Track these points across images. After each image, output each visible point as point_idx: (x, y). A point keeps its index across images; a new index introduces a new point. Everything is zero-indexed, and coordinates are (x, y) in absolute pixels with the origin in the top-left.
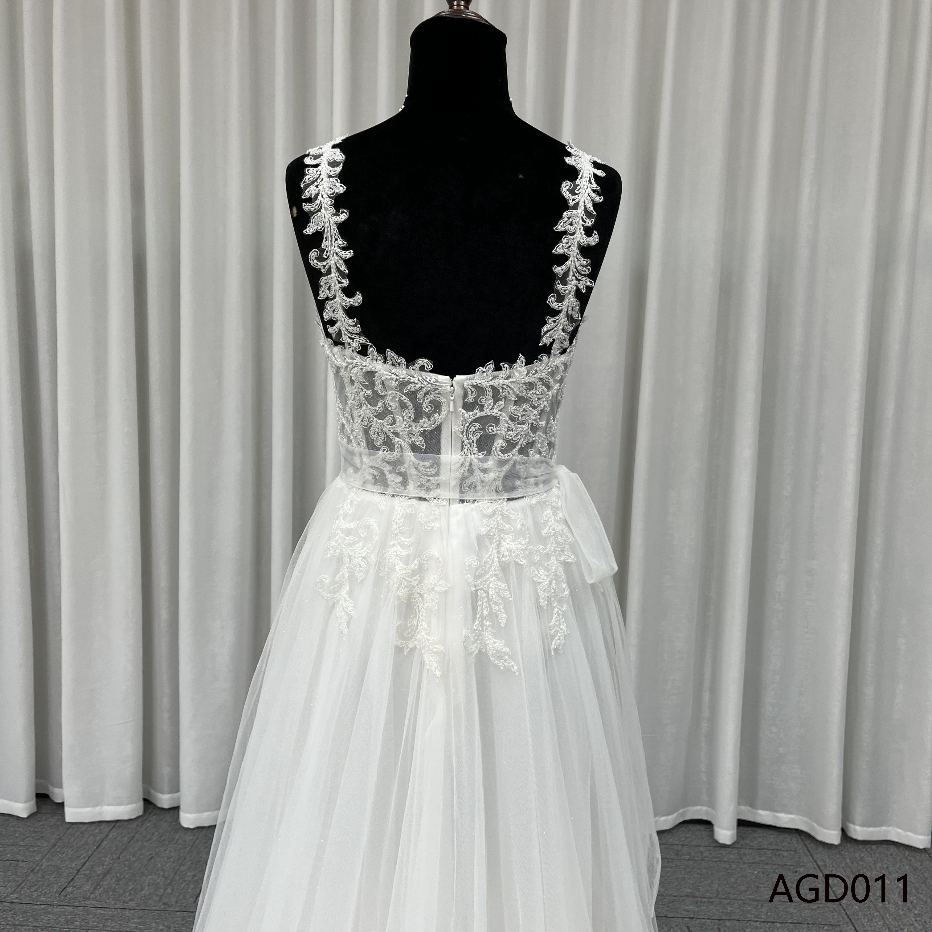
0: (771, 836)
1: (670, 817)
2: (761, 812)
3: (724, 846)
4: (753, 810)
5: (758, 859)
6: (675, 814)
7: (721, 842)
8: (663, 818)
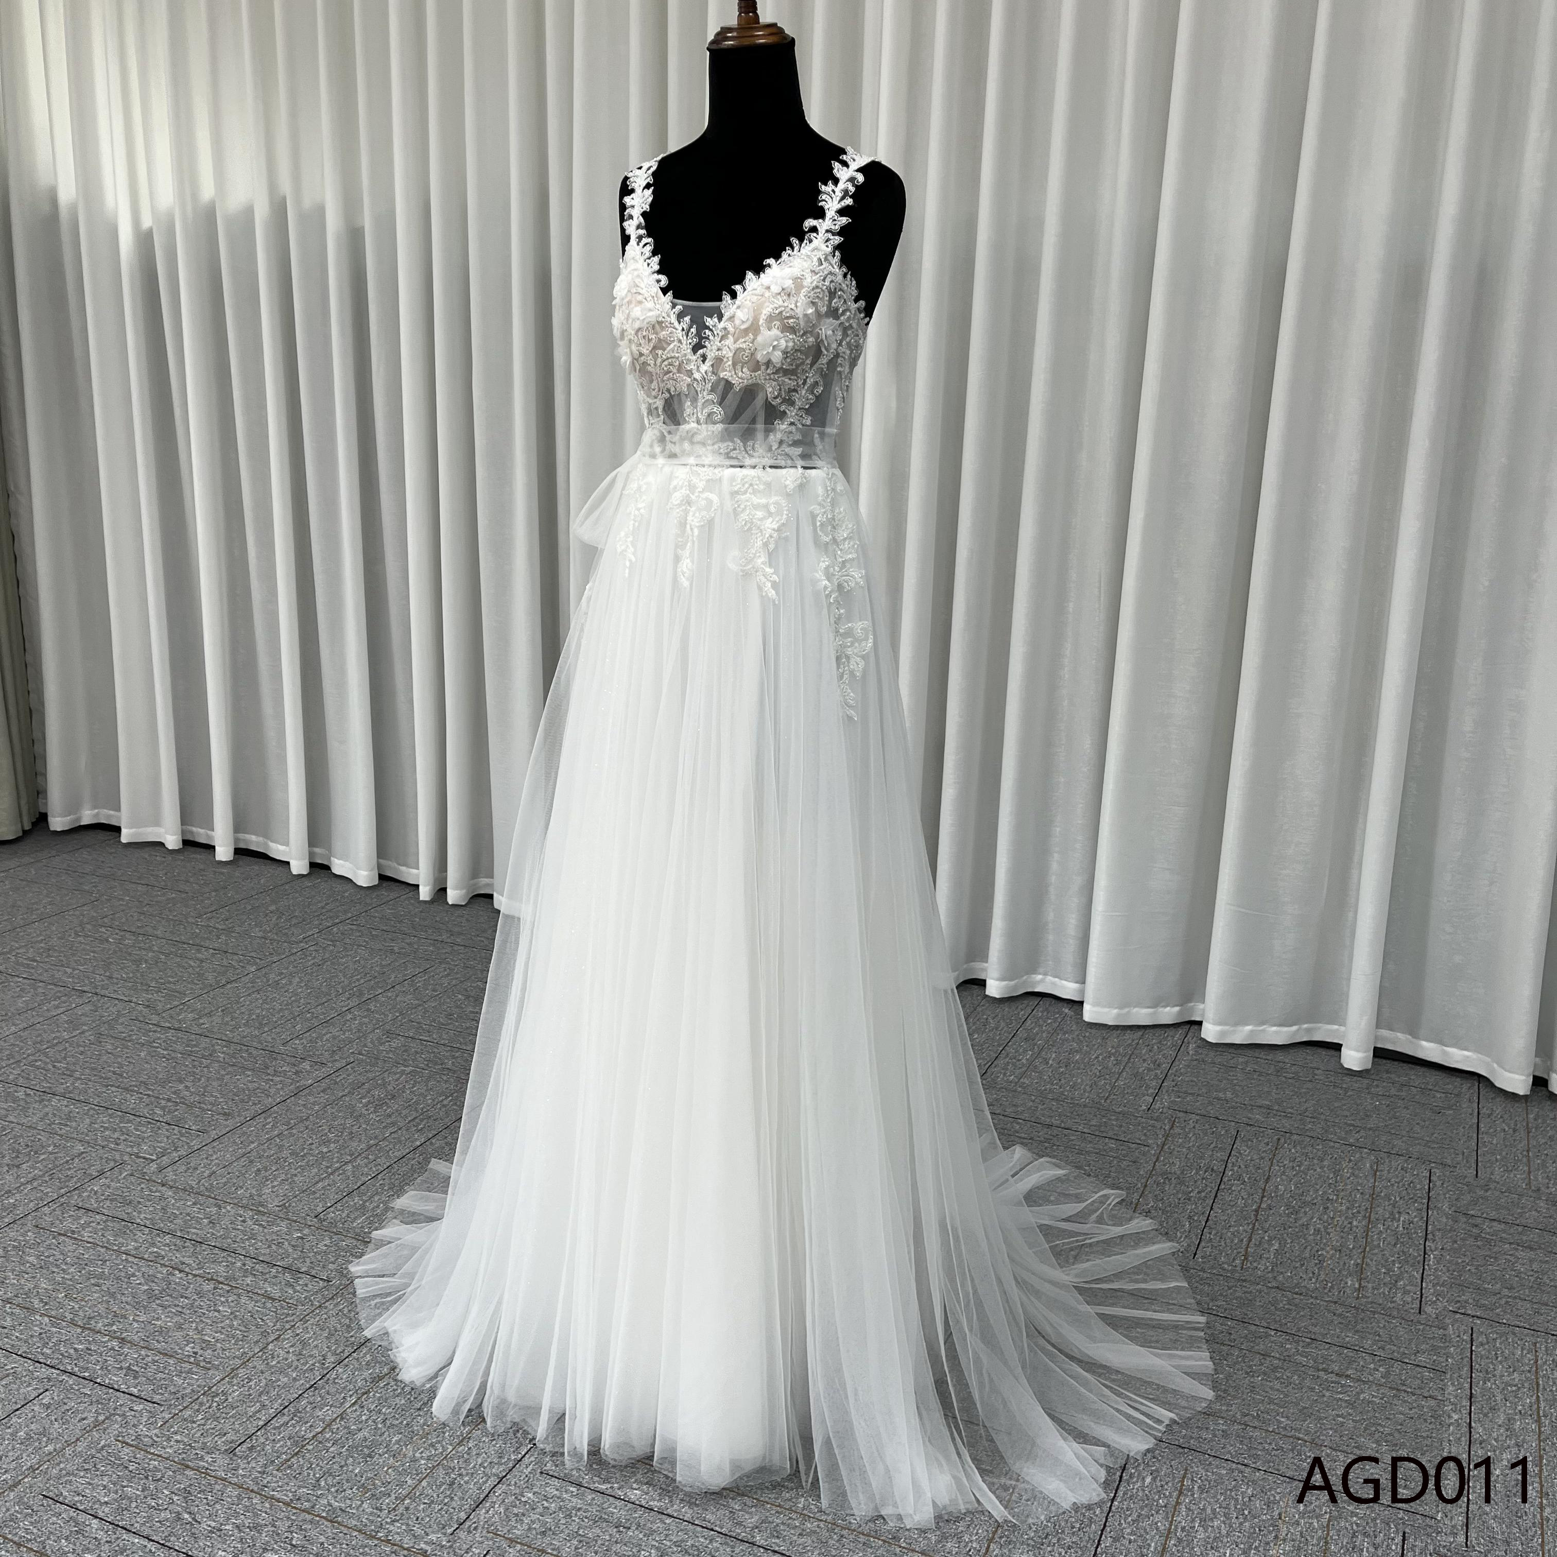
0: (1433, 1077)
1: (1285, 1029)
2: (1424, 1043)
3: (1350, 1072)
4: (1414, 1040)
5: (1393, 1091)
6: (1295, 1028)
7: (1346, 1066)
8: (1274, 1028)
